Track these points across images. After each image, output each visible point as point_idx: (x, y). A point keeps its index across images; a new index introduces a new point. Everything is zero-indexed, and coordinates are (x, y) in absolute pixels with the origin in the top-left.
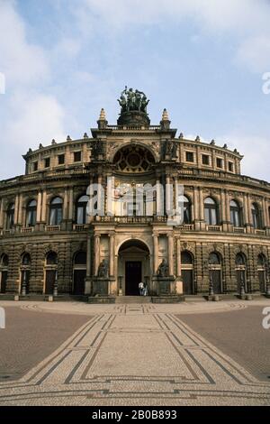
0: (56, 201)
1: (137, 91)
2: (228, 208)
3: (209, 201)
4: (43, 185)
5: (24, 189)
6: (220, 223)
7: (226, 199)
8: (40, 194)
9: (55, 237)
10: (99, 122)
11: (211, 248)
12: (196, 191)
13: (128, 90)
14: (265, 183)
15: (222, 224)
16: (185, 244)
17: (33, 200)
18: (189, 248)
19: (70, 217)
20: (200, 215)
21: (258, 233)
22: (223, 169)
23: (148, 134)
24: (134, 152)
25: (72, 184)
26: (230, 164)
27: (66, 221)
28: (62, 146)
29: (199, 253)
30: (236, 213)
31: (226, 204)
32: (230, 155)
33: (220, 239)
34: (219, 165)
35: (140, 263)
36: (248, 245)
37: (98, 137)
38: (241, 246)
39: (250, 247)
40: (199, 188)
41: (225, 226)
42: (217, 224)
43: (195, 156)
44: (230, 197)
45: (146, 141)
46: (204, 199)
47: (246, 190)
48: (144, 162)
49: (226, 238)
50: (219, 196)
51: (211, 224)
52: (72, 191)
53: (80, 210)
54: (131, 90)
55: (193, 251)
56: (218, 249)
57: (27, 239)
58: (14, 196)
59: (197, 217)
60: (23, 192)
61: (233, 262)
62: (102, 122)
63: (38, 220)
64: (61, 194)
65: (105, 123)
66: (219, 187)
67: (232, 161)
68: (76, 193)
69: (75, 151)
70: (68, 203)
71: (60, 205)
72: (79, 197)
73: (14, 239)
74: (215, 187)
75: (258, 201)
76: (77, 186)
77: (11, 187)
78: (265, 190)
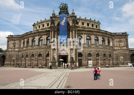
0: (41, 39)
1: (65, 4)
2: (94, 40)
3: (88, 38)
4: (37, 34)
5: (32, 35)
8: (36, 37)
9: (41, 50)
10: (53, 14)
11: (89, 52)
15: (92, 45)
19: (45, 44)
20: (85, 42)
25: (45, 33)
27: (44, 45)
28: (44, 22)
29: (84, 54)
30: (97, 41)
33: (91, 49)
34: (93, 26)
36: (100, 51)
38: (98, 52)
40: (84, 34)
43: (84, 23)
44: (94, 36)
46: (86, 37)
47: (100, 34)
49: (93, 49)
50: (91, 36)
51: (88, 45)
52: (45, 36)
53: (48, 41)
54: (63, 4)
55: (82, 53)
56: (91, 53)
57: (33, 50)
58: (29, 37)
61: (95, 56)
63: (36, 44)
64: (42, 37)
65: (55, 14)
66: (91, 33)
67: (97, 25)
68: (47, 36)
69: (48, 23)
70: (44, 39)
71: (42, 40)
72: (48, 37)
73: (30, 50)
74: (90, 33)
75: (104, 37)
76: (47, 34)
77: (28, 35)
78: (106, 34)
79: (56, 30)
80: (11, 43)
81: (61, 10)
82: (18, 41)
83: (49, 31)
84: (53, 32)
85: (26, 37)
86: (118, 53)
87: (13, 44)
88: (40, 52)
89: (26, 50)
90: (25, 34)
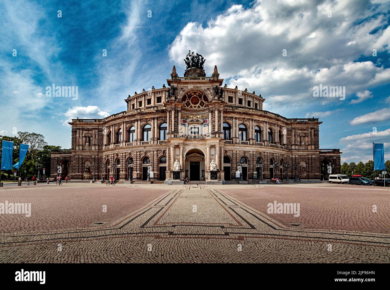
0: (147, 127)
1: (197, 54)
2: (254, 131)
3: (243, 127)
4: (138, 117)
5: (127, 119)
6: (248, 139)
7: (252, 125)
8: (136, 122)
9: (147, 148)
10: (172, 75)
11: (242, 155)
12: (234, 120)
13: (191, 54)
14: (278, 116)
15: (249, 140)
16: (226, 152)
17: (133, 126)
18: (229, 154)
19: (156, 136)
20: (235, 135)
21: (272, 146)
22: (252, 107)
23: (204, 83)
24: (195, 96)
25: (156, 116)
26: (256, 104)
27: (154, 139)
28: (149, 94)
29: (235, 156)
30: (258, 134)
31: (252, 128)
32: (257, 99)
33: (247, 149)
34: (249, 105)
35: (199, 163)
36: (264, 152)
37: (172, 85)
38: (260, 153)
39: (266, 154)
40: (236, 118)
41: (251, 141)
42: (247, 140)
43: (234, 99)
44: (255, 124)
45: (203, 87)
46: (239, 125)
47: (266, 119)
48: (202, 102)
49: (252, 148)
50: (248, 123)
51: (242, 140)
52: (156, 121)
53: (162, 132)
54: (193, 53)
55: (231, 156)
56: (246, 155)
57: (130, 149)
58: (119, 124)
59: (234, 136)
60: (126, 122)
61: (255, 162)
62: (174, 75)
63: (136, 138)
64: (149, 122)
65: (176, 76)
66: (249, 117)
67: (257, 102)
68: (159, 122)
69: (158, 96)
70: (154, 127)
71: (149, 129)
72: (161, 124)
73: (123, 150)
74: (246, 117)
75: (273, 127)
76: (160, 117)
77: (119, 118)
78: (278, 120)
79: (179, 109)
80: (81, 135)
81: (188, 68)
82: (96, 131)
83: (163, 111)
84: (173, 112)
85: (114, 122)
86: (297, 156)
87: (85, 137)
88: (146, 153)
89: (115, 149)
90: (110, 117)
